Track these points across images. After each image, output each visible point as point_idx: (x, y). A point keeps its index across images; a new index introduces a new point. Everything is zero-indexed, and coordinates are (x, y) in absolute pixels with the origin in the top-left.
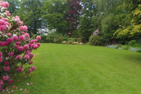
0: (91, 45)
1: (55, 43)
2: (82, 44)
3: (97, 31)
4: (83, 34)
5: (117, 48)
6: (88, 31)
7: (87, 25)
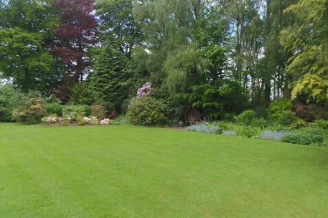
0: (136, 124)
1: (14, 121)
2: (110, 124)
3: (148, 85)
4: (104, 94)
5: (220, 132)
6: (119, 87)
7: (115, 71)
